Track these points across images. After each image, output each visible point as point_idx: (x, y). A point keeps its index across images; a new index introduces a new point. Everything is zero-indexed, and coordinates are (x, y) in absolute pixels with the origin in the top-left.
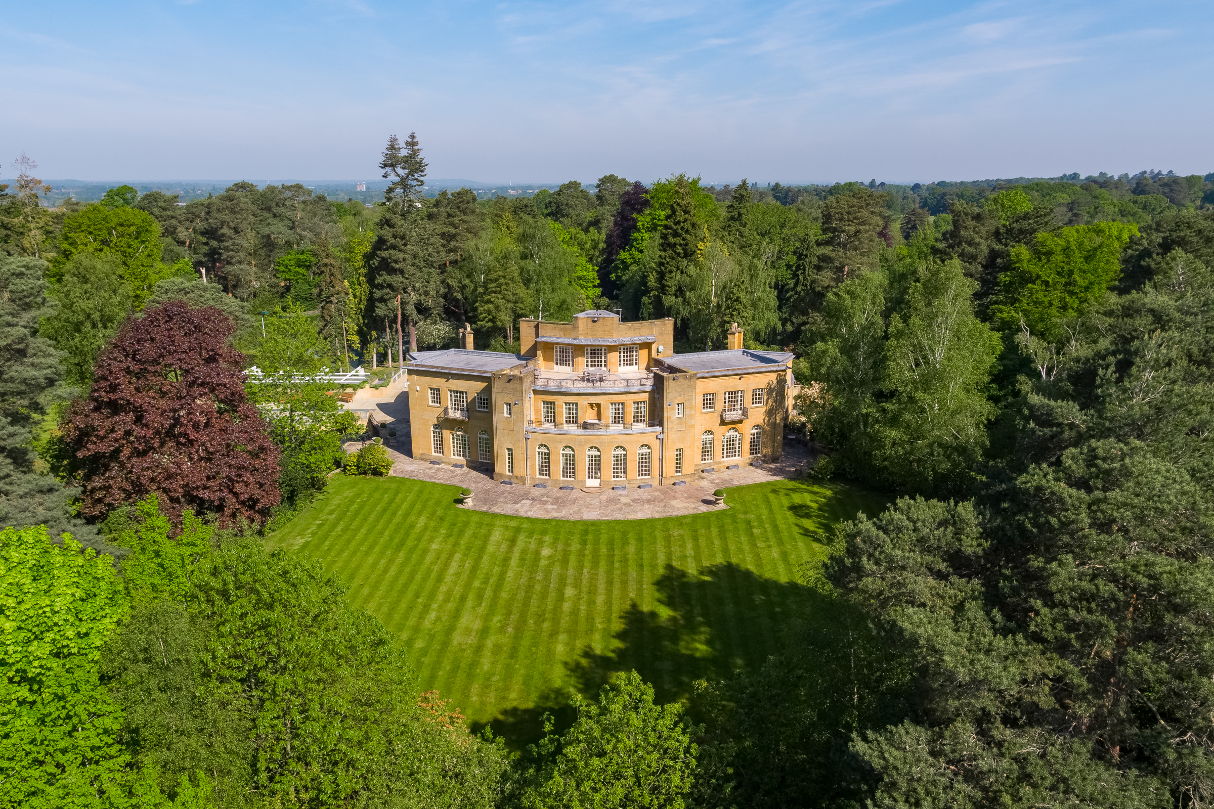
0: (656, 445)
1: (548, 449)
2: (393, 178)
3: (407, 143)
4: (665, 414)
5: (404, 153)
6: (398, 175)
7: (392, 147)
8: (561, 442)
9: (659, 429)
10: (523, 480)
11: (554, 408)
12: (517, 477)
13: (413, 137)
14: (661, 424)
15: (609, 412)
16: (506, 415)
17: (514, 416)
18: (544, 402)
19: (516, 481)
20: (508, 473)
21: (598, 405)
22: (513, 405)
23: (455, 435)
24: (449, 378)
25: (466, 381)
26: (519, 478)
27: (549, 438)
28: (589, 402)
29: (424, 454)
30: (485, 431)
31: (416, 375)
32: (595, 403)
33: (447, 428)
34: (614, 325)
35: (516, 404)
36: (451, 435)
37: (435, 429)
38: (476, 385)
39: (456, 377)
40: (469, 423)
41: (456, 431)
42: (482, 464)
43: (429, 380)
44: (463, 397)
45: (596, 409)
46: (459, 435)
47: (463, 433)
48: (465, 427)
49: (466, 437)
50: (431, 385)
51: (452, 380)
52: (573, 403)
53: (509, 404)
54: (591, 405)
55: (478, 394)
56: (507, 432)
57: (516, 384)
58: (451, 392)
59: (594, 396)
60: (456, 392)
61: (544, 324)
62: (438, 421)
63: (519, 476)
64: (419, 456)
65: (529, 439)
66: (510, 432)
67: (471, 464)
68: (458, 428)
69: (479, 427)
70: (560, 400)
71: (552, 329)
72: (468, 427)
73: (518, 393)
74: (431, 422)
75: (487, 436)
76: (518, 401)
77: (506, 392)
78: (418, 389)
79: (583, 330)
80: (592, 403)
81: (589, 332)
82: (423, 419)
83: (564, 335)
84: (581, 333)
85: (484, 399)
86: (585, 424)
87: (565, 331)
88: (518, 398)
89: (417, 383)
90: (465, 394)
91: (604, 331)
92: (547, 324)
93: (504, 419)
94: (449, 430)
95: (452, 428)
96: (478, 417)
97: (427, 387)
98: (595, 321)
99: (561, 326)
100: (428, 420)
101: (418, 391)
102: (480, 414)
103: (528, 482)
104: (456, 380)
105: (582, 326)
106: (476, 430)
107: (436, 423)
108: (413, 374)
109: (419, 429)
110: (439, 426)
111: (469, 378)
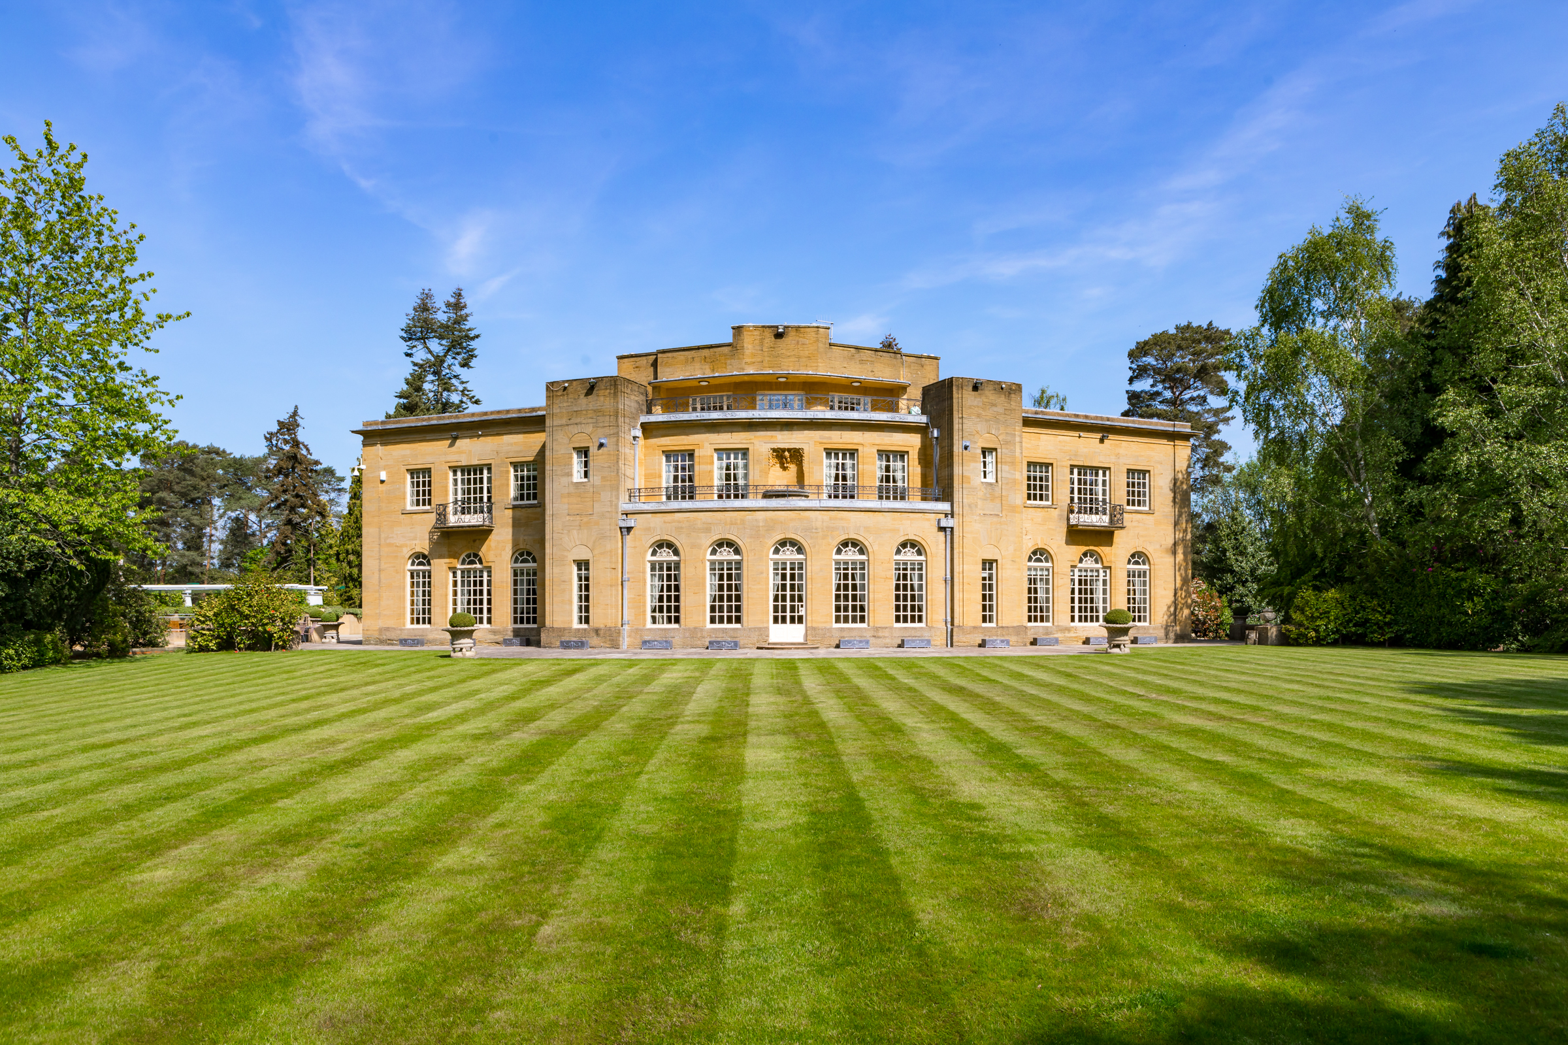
0: (935, 544)
1: (676, 552)
2: (420, 355)
3: (448, 305)
4: (957, 470)
5: (442, 317)
6: (430, 352)
7: (424, 307)
8: (707, 530)
9: (945, 506)
10: (611, 638)
11: (691, 468)
12: (597, 631)
13: (458, 295)
14: (946, 494)
15: (822, 471)
16: (577, 476)
17: (595, 478)
18: (668, 455)
19: (595, 641)
20: (576, 625)
21: (796, 455)
22: (593, 450)
23: (459, 573)
24: (455, 438)
25: (489, 439)
26: (601, 633)
27: (679, 522)
28: (775, 446)
29: (387, 629)
30: (529, 554)
31: (382, 444)
32: (789, 450)
33: (441, 557)
34: (821, 345)
35: (601, 445)
36: (451, 575)
37: (415, 567)
38: (512, 444)
39: (469, 433)
40: (492, 537)
41: (463, 563)
42: (517, 633)
43: (408, 452)
44: (481, 480)
45: (793, 468)
46: (469, 571)
47: (478, 566)
48: (484, 549)
49: (485, 574)
50: (411, 461)
51: (459, 442)
52: (736, 451)
53: (584, 452)
54: (780, 455)
55: (515, 465)
56: (578, 518)
57: (602, 399)
58: (455, 472)
59: (786, 432)
60: (466, 470)
61: (669, 355)
62: (424, 546)
63: (602, 626)
64: (376, 635)
65: (629, 529)
66: (585, 519)
67: (492, 637)
68: (469, 556)
69: (515, 543)
70: (707, 445)
71: (687, 361)
72: (489, 549)
73: (607, 418)
74: (407, 552)
75: (532, 565)
76: (606, 437)
77: (578, 420)
78: (383, 476)
79: (754, 355)
80: (784, 450)
81: (767, 359)
82: (390, 545)
83: (713, 371)
84: (748, 360)
85: (529, 478)
86: (767, 495)
87: (713, 362)
88: (607, 431)
89: (382, 463)
90: (485, 472)
91: (799, 357)
92: (675, 354)
93: (572, 489)
94: (447, 560)
95: (455, 556)
96: (514, 518)
97: (404, 469)
98: (779, 336)
99: (706, 352)
100: (401, 546)
101: (382, 482)
102: (519, 512)
103: (626, 641)
104: (467, 441)
105: (750, 346)
106: (508, 552)
107: (418, 549)
108: (374, 444)
109: (380, 570)
110: (424, 557)
111: (496, 430)
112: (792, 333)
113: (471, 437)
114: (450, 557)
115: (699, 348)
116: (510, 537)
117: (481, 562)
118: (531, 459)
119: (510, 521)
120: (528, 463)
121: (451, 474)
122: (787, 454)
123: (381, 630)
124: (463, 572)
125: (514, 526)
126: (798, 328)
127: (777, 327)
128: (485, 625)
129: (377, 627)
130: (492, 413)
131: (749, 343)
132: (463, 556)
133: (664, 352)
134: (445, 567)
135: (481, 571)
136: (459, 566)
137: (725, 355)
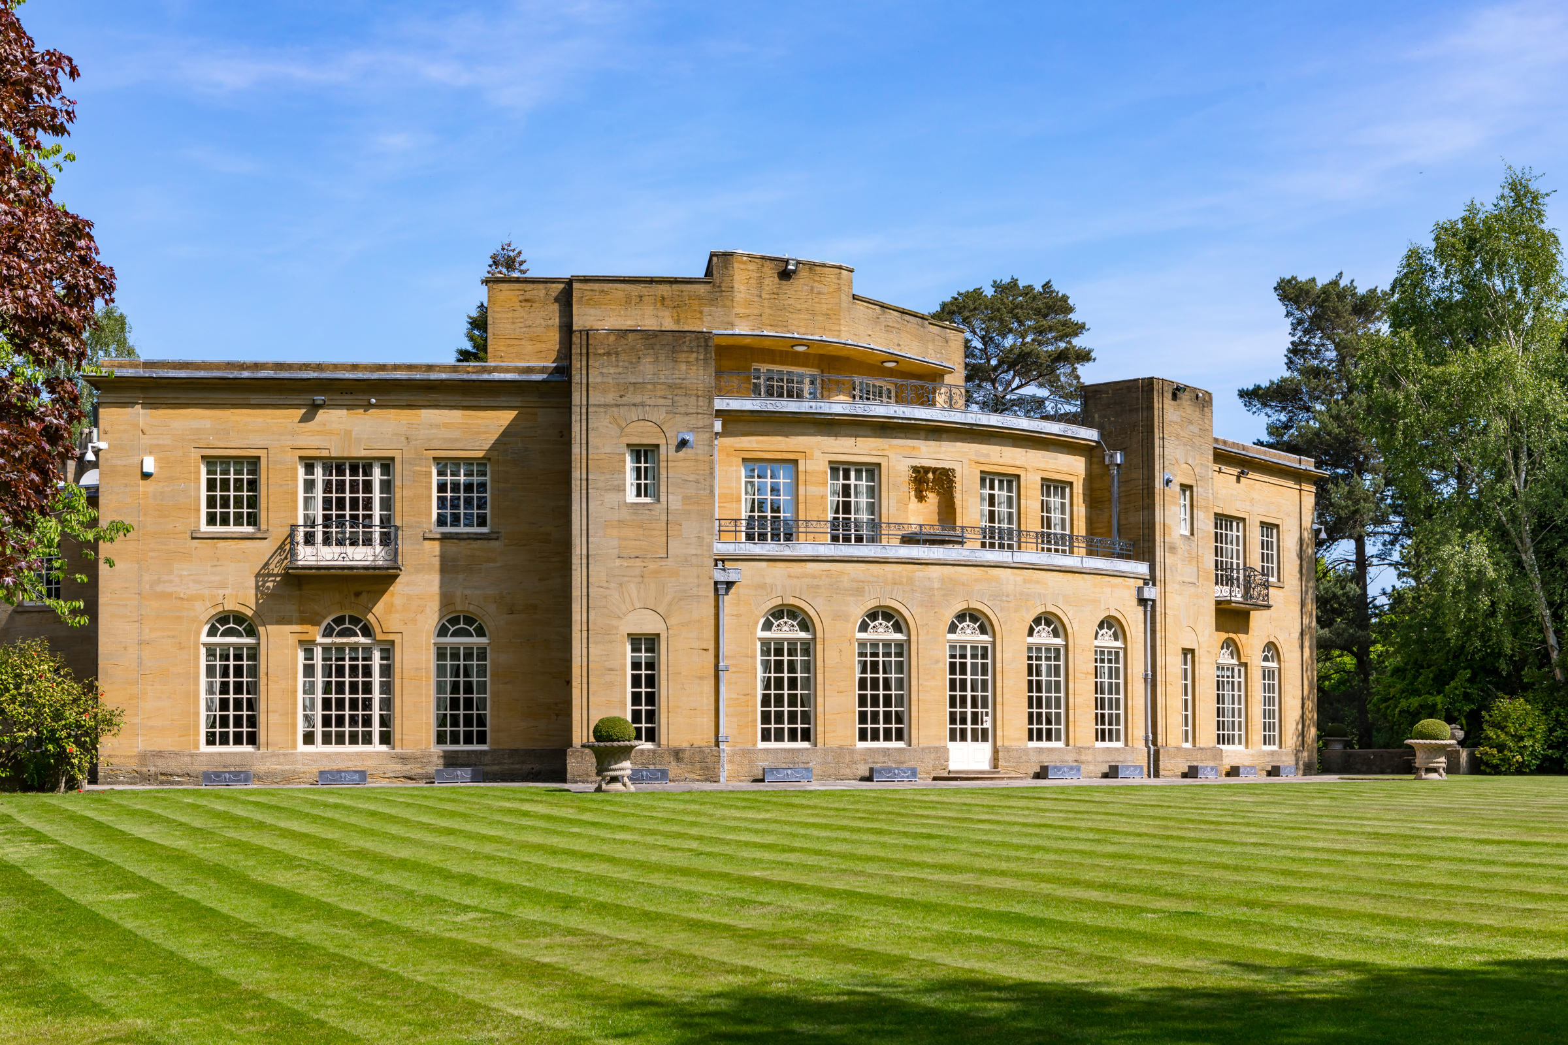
0: (1136, 623)
4: (1158, 516)
8: (859, 591)
9: (1142, 568)
10: (701, 763)
11: (790, 489)
12: (677, 754)
14: (1140, 549)
15: (974, 506)
17: (673, 499)
18: (752, 466)
19: (674, 769)
21: (944, 479)
22: (667, 451)
23: (318, 653)
24: (315, 408)
25: (391, 413)
26: (686, 755)
27: (814, 577)
28: (917, 463)
29: (160, 754)
30: (469, 620)
31: (145, 405)
32: (935, 470)
33: (282, 621)
34: (843, 297)
35: (683, 444)
36: (301, 655)
37: (217, 639)
38: (438, 426)
39: (348, 399)
40: (398, 587)
41: (328, 632)
42: (451, 761)
43: (208, 424)
44: (368, 487)
45: (932, 498)
46: (340, 649)
47: (361, 639)
48: (379, 608)
49: (377, 655)
50: (212, 440)
51: (322, 415)
52: (859, 468)
53: (643, 453)
54: (922, 479)
55: (443, 464)
56: (638, 562)
57: (683, 367)
58: (309, 469)
59: (932, 443)
60: (335, 465)
61: (596, 286)
62: (244, 598)
63: (685, 745)
64: (133, 765)
65: (729, 585)
66: (652, 566)
67: (398, 767)
68: (339, 621)
69: (446, 600)
70: (817, 454)
71: (628, 300)
72: (390, 608)
73: (693, 400)
74: (205, 612)
75: (475, 640)
76: (692, 430)
77: (638, 399)
78: (149, 465)
79: (749, 304)
80: (927, 470)
81: (768, 311)
82: (164, 596)
83: (678, 321)
84: (740, 310)
85: (469, 487)
86: (908, 540)
87: (678, 306)
88: (693, 421)
89: (145, 440)
90: (377, 472)
91: (814, 314)
92: (606, 286)
93: (625, 514)
94: (297, 628)
95: (311, 620)
96: (444, 559)
97: (196, 455)
98: (785, 275)
99: (664, 289)
100: (191, 599)
101: (146, 476)
102: (453, 547)
103: (726, 770)
104: (343, 413)
105: (743, 288)
106: (431, 618)
107: (230, 606)
108: (131, 404)
109: (140, 644)
110: (239, 618)
111: (405, 398)
112: (804, 273)
113: (350, 407)
114: (303, 621)
115: (651, 281)
116: (435, 588)
117: (367, 631)
118: (481, 454)
119: (436, 561)
120: (469, 462)
121: (301, 471)
122: (930, 476)
123: (143, 757)
124: (326, 649)
125: (444, 569)
126: (812, 266)
127: (787, 262)
128: (377, 747)
129: (135, 751)
130: (396, 367)
131: (742, 280)
132: (329, 620)
133: (586, 280)
134: (292, 640)
135: (368, 650)
136: (319, 639)
137: (700, 298)
